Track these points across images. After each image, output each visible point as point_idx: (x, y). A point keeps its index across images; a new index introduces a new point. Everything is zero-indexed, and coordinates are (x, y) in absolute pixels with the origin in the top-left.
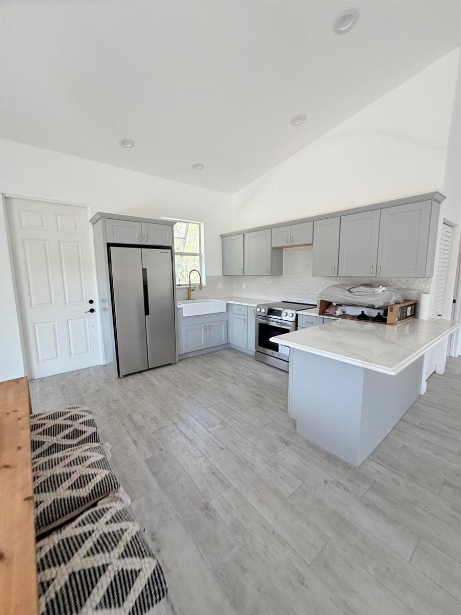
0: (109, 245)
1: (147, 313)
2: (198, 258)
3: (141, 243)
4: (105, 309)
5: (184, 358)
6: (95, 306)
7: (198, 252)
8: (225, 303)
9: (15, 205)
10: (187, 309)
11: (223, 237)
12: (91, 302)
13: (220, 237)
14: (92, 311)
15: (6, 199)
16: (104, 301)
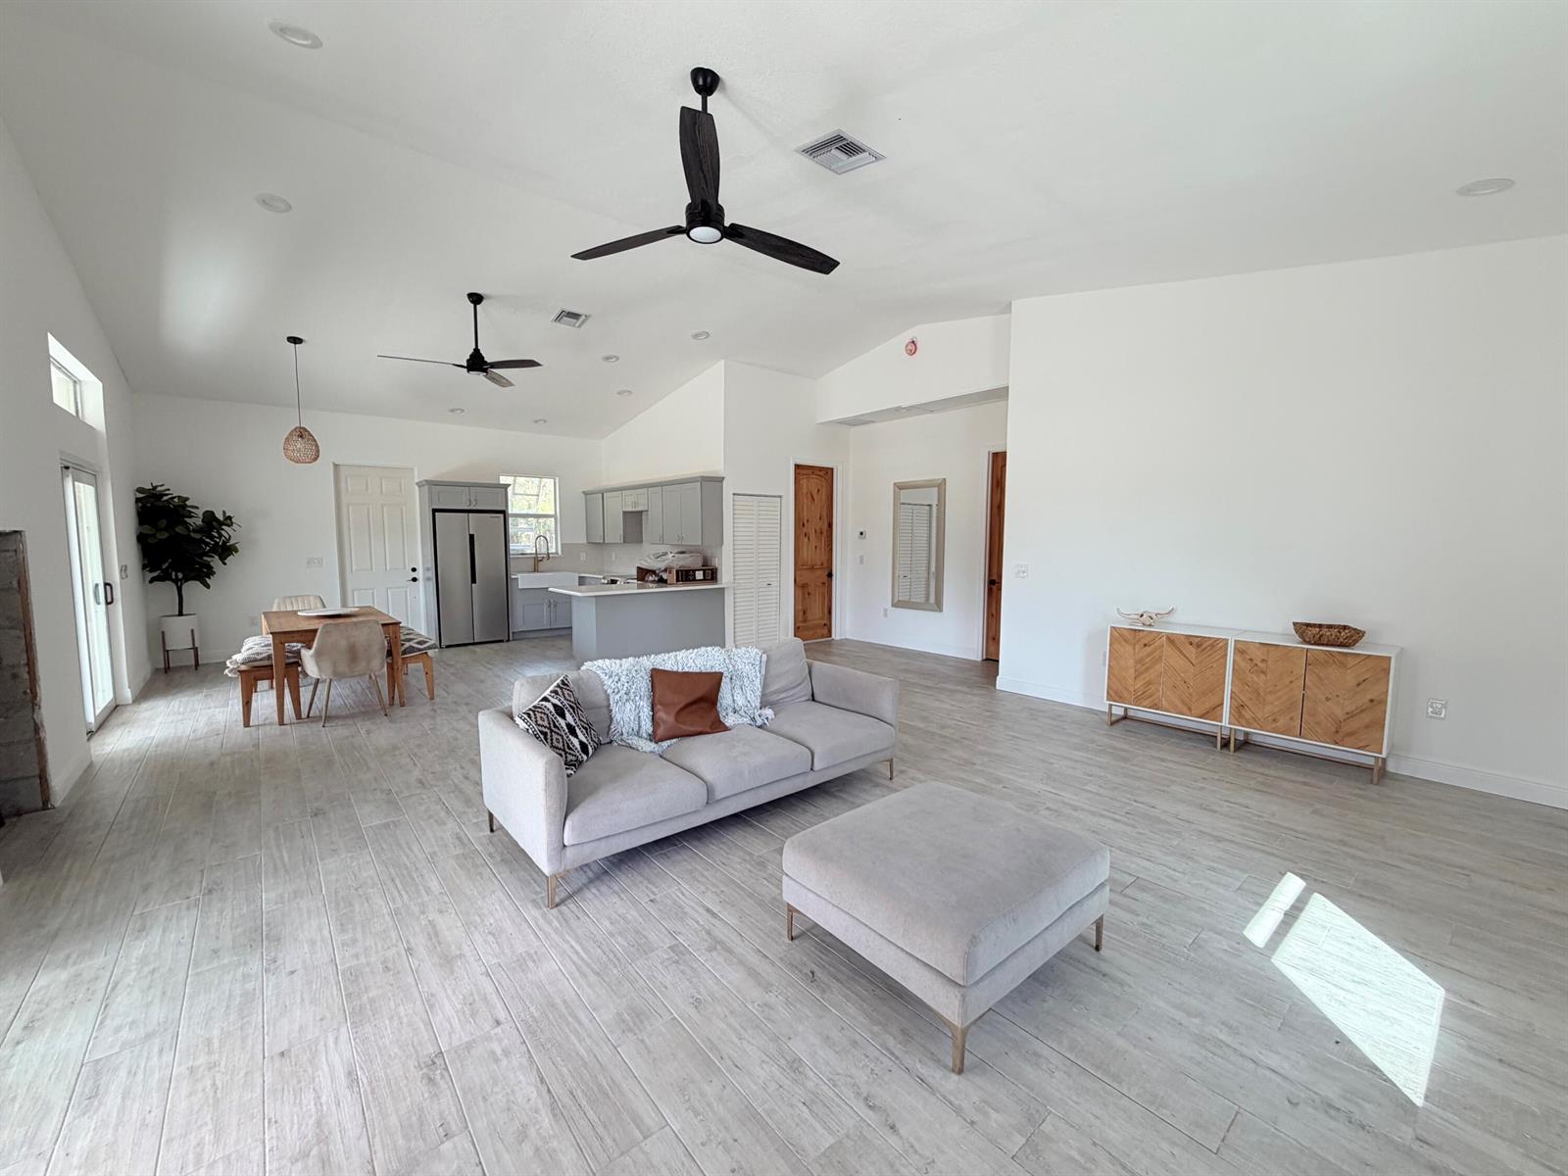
0: (435, 511)
1: (474, 580)
2: (553, 519)
3: (469, 508)
4: (428, 579)
5: (521, 636)
6: (419, 574)
7: (553, 513)
8: (577, 575)
9: (343, 472)
10: (524, 580)
11: (586, 493)
12: (414, 570)
13: (583, 495)
14: (414, 580)
15: (336, 466)
16: (428, 569)
